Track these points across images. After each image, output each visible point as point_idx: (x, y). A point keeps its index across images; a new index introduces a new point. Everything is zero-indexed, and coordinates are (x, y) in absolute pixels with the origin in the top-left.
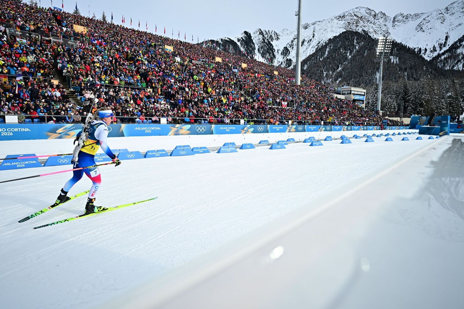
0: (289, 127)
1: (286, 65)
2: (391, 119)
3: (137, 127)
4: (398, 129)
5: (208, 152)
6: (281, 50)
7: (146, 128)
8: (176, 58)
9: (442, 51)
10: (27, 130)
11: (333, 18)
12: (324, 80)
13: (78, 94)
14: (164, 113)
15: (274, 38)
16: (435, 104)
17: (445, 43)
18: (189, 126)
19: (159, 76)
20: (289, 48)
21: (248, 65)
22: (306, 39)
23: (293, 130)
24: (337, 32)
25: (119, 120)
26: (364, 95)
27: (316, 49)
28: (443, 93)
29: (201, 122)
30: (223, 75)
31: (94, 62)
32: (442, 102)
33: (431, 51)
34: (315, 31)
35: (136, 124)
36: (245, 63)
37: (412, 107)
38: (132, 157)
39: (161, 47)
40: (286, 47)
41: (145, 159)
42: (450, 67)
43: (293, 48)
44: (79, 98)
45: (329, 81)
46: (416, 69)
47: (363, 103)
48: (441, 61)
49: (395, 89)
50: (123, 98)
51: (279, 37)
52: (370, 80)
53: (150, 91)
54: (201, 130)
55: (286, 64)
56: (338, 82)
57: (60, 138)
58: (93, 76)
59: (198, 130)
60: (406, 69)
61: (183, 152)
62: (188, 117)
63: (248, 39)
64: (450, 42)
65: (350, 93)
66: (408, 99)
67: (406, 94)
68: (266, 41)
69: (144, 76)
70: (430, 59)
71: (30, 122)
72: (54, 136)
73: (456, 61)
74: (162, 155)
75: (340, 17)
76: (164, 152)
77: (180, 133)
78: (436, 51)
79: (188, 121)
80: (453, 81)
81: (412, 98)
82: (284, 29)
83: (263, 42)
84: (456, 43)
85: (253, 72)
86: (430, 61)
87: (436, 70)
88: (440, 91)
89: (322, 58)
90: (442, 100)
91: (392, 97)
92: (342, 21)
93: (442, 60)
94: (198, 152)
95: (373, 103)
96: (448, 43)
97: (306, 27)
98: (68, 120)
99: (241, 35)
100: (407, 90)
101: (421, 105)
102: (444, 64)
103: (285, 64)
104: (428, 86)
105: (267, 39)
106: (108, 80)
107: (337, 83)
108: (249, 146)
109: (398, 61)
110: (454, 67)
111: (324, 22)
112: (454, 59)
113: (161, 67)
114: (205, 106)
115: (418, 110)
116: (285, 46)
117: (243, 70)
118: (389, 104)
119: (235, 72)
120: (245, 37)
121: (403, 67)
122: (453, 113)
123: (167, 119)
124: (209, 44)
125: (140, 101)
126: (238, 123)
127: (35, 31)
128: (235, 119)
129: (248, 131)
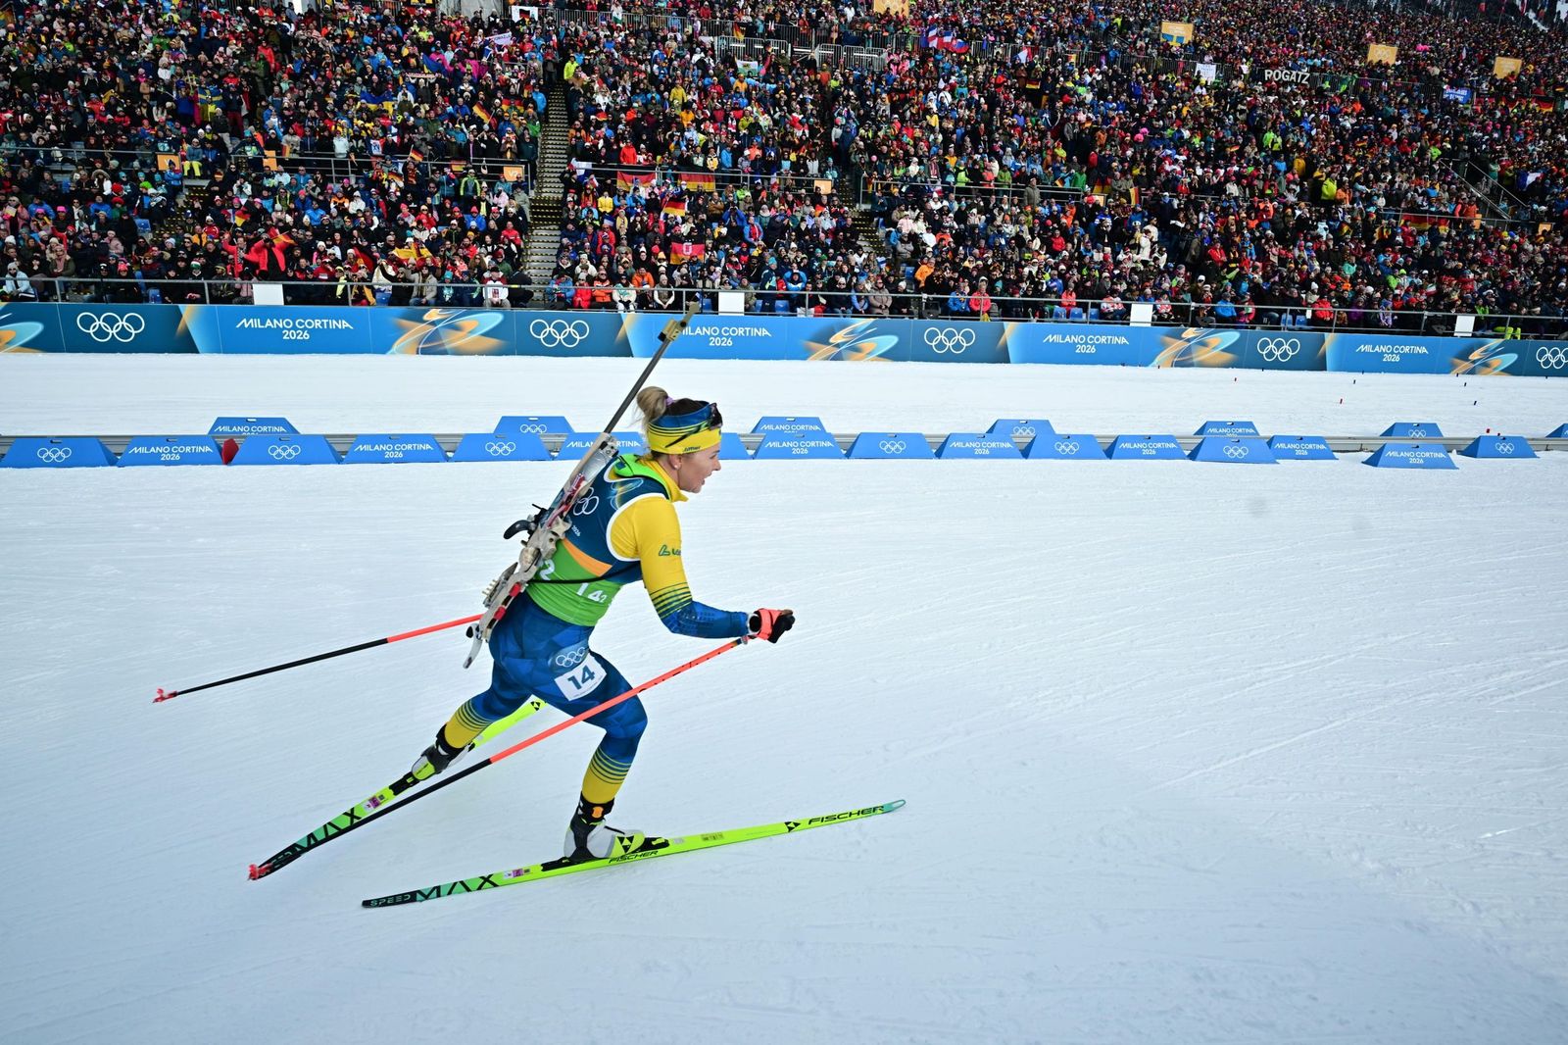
3: (1054, 334)
5: (1328, 455)
7: (1082, 339)
8: (1199, 67)
10: (764, 332)
13: (881, 220)
14: (1141, 285)
19: (1134, 143)
21: (1527, 63)
25: (995, 308)
29: (1278, 321)
30: (1398, 119)
35: (1048, 324)
36: (1516, 56)
38: (1071, 450)
39: (1149, 30)
41: (1108, 462)
44: (881, 233)
50: (1007, 231)
53: (1096, 202)
54: (1277, 353)
58: (925, 161)
59: (1264, 353)
61: (1236, 450)
62: (1233, 301)
69: (1080, 146)
71: (765, 308)
72: (825, 352)
74: (1162, 455)
76: (1172, 445)
79: (1228, 314)
85: (1551, 93)
94: (1290, 455)
98: (857, 305)
106: (966, 171)
108: (1507, 448)
113: (1142, 108)
114: (1300, 257)
117: (1500, 88)
119: (1456, 102)
123: (1155, 308)
125: (1061, 240)
126: (1442, 329)
127: (777, 35)
128: (1432, 314)
129: (1486, 365)
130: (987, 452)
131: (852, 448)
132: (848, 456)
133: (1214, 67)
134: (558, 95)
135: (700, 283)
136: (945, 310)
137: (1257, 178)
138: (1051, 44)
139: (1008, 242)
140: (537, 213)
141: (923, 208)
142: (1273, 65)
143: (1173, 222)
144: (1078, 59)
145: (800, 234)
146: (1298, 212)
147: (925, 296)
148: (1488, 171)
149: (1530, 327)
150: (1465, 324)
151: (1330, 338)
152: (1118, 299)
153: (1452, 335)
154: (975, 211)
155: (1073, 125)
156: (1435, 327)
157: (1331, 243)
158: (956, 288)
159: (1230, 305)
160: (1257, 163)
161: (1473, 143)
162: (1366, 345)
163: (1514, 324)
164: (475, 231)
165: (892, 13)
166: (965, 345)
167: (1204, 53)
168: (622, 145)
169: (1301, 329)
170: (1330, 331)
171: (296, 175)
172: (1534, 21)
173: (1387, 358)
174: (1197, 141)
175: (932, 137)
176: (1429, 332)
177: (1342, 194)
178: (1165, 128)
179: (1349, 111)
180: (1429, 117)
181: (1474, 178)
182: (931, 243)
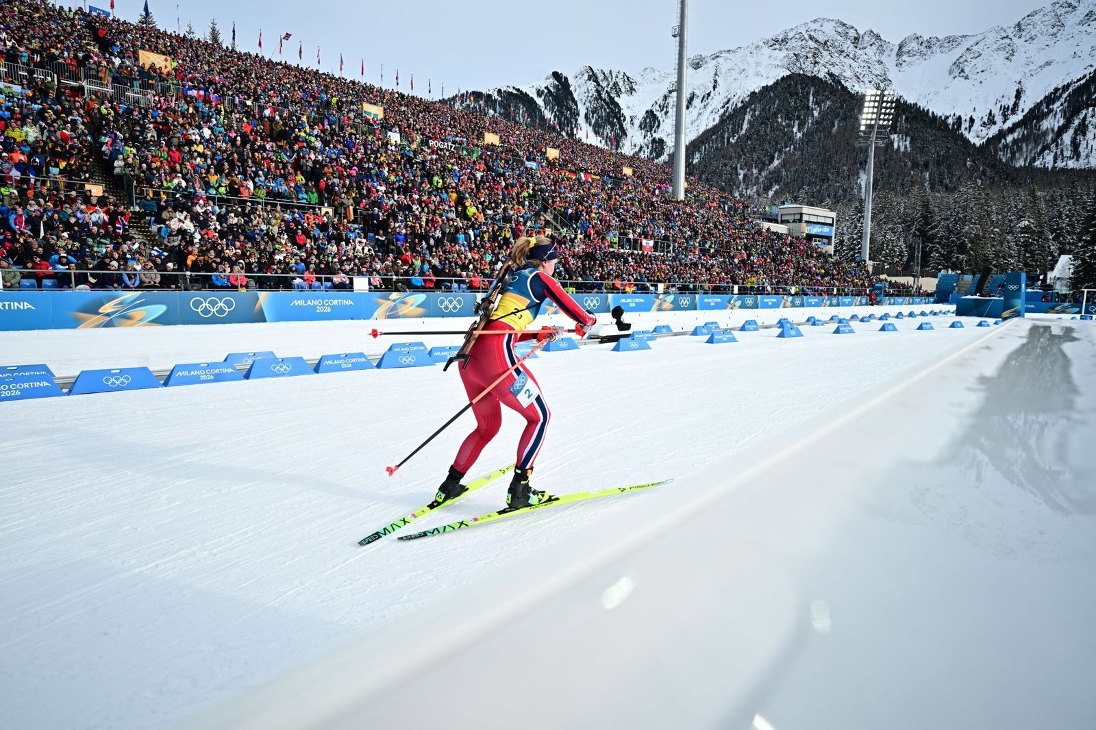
0: (658, 299)
1: (651, 154)
2: (893, 279)
4: (909, 304)
6: (640, 119)
7: (320, 302)
8: (389, 133)
9: (1009, 124)
10: (27, 305)
11: (761, 44)
12: (741, 189)
13: (153, 218)
14: (362, 266)
15: (623, 90)
16: (993, 246)
17: (1016, 105)
18: (421, 297)
19: (349, 176)
20: (658, 114)
21: (562, 153)
22: (697, 92)
23: (667, 305)
24: (770, 75)
25: (252, 283)
26: (832, 225)
27: (722, 116)
28: (1011, 221)
29: (450, 288)
30: (503, 175)
31: (190, 143)
32: (1008, 242)
33: (984, 123)
34: (718, 74)
35: (294, 293)
36: (556, 148)
37: (940, 253)
38: (285, 370)
39: (355, 107)
40: (652, 111)
41: (316, 375)
42: (1025, 160)
43: (667, 113)
44: (154, 228)
45: (751, 191)
46: (950, 165)
47: (829, 243)
48: (1006, 146)
49: (902, 210)
50: (261, 229)
51: (634, 87)
52: (845, 190)
53: (327, 213)
54: (451, 307)
55: (651, 150)
56: (771, 193)
57: (108, 325)
58: (190, 177)
59: (443, 307)
60: (926, 165)
61: (406, 358)
62: (420, 275)
63: (561, 92)
64: (1027, 104)
65: (800, 221)
66: (932, 235)
67: (927, 223)
68: (604, 95)
69: (314, 174)
70: (981, 142)
71: (32, 286)
72: (93, 322)
73: (1040, 147)
74: (357, 367)
75: (776, 42)
76: (363, 360)
77: (400, 314)
78: (995, 123)
79: (419, 284)
80: (1033, 194)
81: (940, 232)
82: (646, 69)
83: (596, 99)
84: (1039, 105)
85: (574, 169)
86: (982, 146)
87: (993, 167)
88: (1004, 217)
89: (736, 138)
90: (1009, 237)
91: (895, 230)
92: (780, 50)
93: (1007, 144)
95: (852, 244)
96: (1021, 106)
97: (698, 63)
98: (129, 283)
99: (546, 82)
100: (930, 213)
101: (962, 248)
102: (1013, 154)
103: (649, 150)
104: (976, 204)
105: (607, 92)
106: (226, 186)
107: (770, 196)
108: (564, 345)
109: (908, 146)
110: (1035, 161)
111: (740, 53)
112: (1035, 143)
114: (460, 250)
115: (954, 259)
116: (649, 108)
117: (551, 164)
118: (888, 245)
119: (531, 169)
120: (556, 87)
121: (921, 160)
122: (1032, 266)
123: (369, 279)
124: (468, 102)
125: (303, 237)
130: (212, 378)
131: (73, 387)
132: (69, 393)
133: (398, 135)
136: (206, 283)
138: (289, 106)
139: (262, 237)
141: (189, 210)
144: (309, 119)
147: (188, 273)
148: (551, 206)
149: (579, 287)
151: (479, 296)
154: (232, 215)
155: (309, 161)
161: (542, 191)
163: (572, 286)
165: (157, 67)
166: (227, 310)
167: (391, 126)
170: (478, 292)
177: (479, 215)
179: (478, 168)
180: (519, 175)
181: (545, 209)
182: (198, 237)
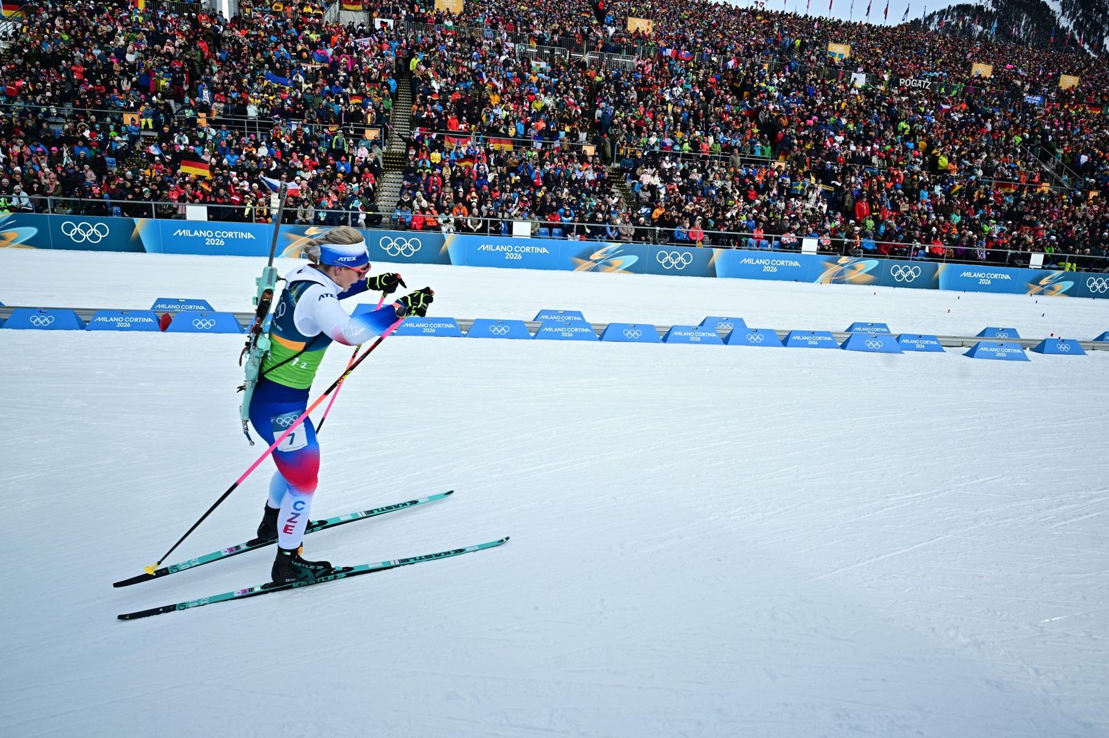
3: (748, 258)
5: (939, 349)
7: (767, 262)
8: (854, 75)
10: (544, 250)
13: (628, 175)
18: (873, 263)
19: (807, 127)
21: (1083, 80)
25: (707, 239)
29: (906, 254)
30: (992, 116)
31: (664, 102)
35: (744, 251)
36: (1075, 75)
38: (758, 340)
39: (819, 49)
41: (784, 349)
44: (628, 183)
50: (717, 185)
53: (780, 166)
54: (905, 276)
57: (595, 270)
58: (661, 134)
59: (896, 275)
61: (874, 343)
62: (874, 239)
69: (770, 129)
71: (546, 234)
74: (822, 345)
76: (829, 339)
79: (870, 248)
85: (1099, 101)
94: (912, 348)
98: (610, 234)
106: (687, 142)
108: (1065, 347)
113: (813, 103)
114: (922, 209)
117: (1064, 96)
119: (1033, 105)
123: (819, 241)
124: (949, 19)
125: (755, 192)
126: (1021, 262)
127: (560, 43)
128: (1014, 252)
129: (1052, 289)
130: (699, 339)
131: (604, 334)
132: (601, 339)
133: (864, 76)
134: (405, 81)
135: (500, 215)
136: (672, 239)
137: (893, 153)
138: (751, 56)
139: (717, 192)
140: (388, 163)
141: (658, 167)
142: (906, 76)
143: (833, 182)
144: (769, 67)
145: (572, 183)
146: (921, 178)
147: (658, 228)
148: (1055, 153)
149: (1082, 263)
150: (1037, 259)
151: (942, 266)
152: (793, 235)
153: (1028, 267)
154: (695, 170)
155: (765, 112)
156: (1016, 261)
157: (944, 200)
158: (679, 224)
159: (872, 241)
160: (893, 144)
161: (1045, 134)
162: (968, 272)
163: (1071, 260)
164: (344, 173)
165: (640, 31)
166: (685, 264)
167: (858, 66)
168: (449, 117)
169: (922, 260)
170: (942, 262)
171: (219, 131)
172: (1088, 51)
173: (982, 282)
174: (851, 126)
175: (666, 118)
176: (1012, 264)
177: (951, 166)
178: (828, 117)
179: (958, 109)
180: (1014, 115)
181: (1045, 158)
182: (663, 191)
